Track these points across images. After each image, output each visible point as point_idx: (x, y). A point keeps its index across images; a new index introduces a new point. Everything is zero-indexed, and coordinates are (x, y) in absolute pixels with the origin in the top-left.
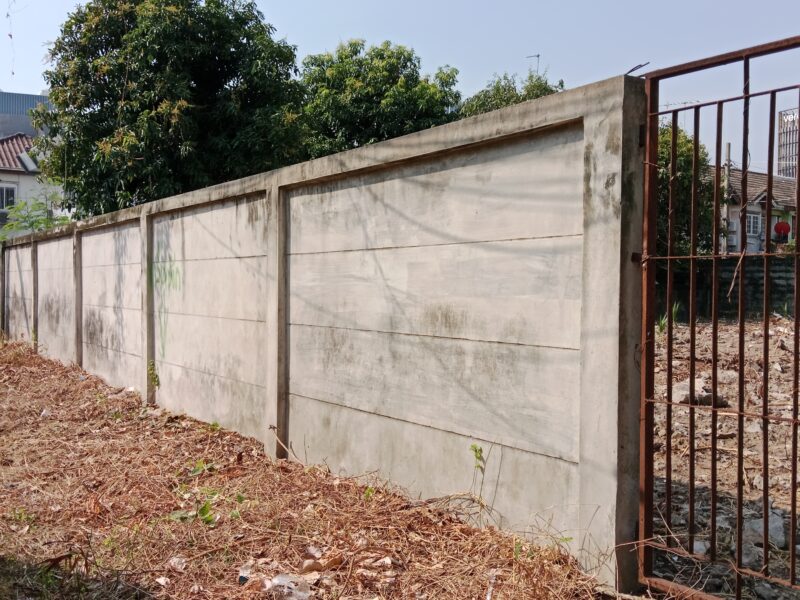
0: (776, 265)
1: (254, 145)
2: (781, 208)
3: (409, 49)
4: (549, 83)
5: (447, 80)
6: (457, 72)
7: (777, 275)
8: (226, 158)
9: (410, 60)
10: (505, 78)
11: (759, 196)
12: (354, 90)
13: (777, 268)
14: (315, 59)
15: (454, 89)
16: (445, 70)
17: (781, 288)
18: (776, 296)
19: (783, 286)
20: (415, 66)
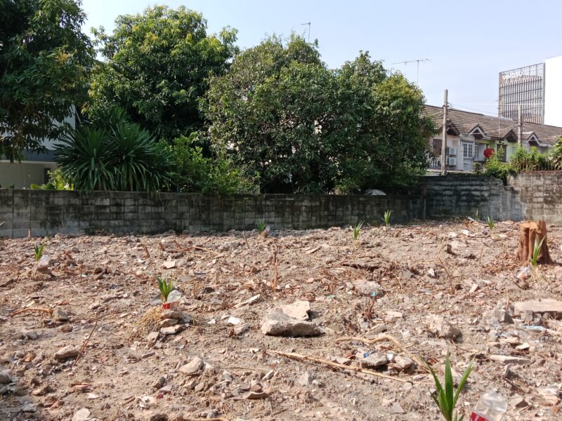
0: (472, 180)
1: (36, 79)
2: (489, 138)
3: (198, 13)
4: (306, 41)
5: (230, 38)
6: (237, 31)
7: (473, 188)
8: (15, 90)
9: (199, 21)
10: (274, 37)
11: (473, 130)
12: (150, 42)
13: (474, 183)
14: (126, 19)
15: (235, 44)
16: (227, 29)
17: (476, 198)
18: (473, 204)
19: (478, 196)
20: (203, 25)
